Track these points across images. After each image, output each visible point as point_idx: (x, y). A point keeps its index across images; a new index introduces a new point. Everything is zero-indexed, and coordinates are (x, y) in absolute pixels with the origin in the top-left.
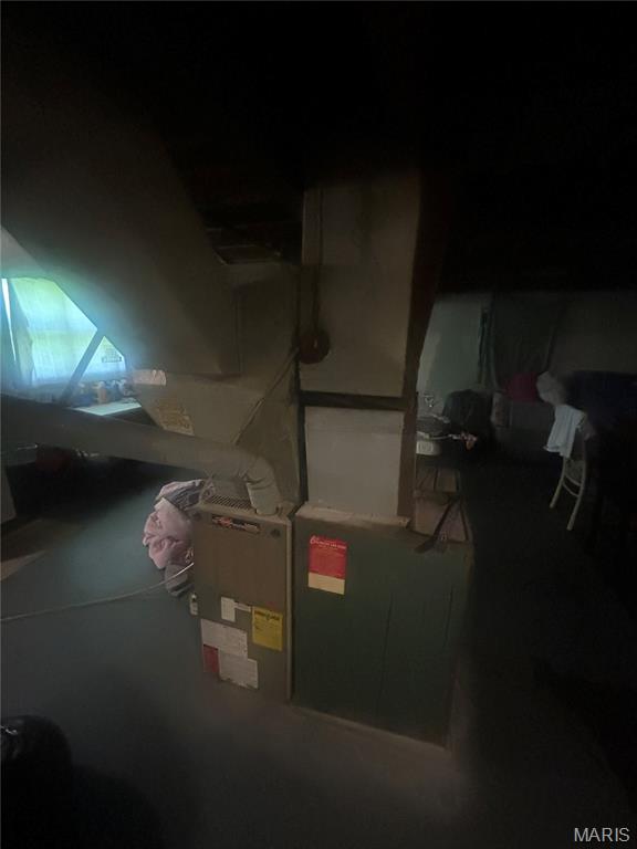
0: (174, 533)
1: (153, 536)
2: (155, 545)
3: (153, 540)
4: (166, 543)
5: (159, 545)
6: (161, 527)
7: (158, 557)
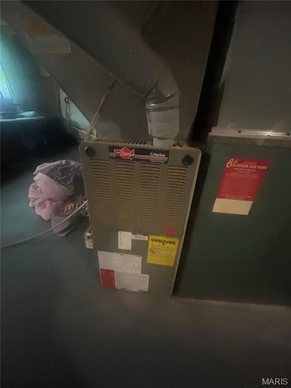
0: (52, 196)
1: (37, 199)
2: (40, 205)
3: (37, 202)
4: (48, 203)
5: (42, 205)
6: (42, 192)
7: (44, 213)
